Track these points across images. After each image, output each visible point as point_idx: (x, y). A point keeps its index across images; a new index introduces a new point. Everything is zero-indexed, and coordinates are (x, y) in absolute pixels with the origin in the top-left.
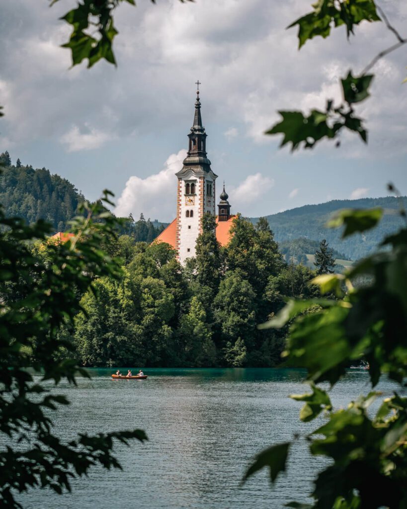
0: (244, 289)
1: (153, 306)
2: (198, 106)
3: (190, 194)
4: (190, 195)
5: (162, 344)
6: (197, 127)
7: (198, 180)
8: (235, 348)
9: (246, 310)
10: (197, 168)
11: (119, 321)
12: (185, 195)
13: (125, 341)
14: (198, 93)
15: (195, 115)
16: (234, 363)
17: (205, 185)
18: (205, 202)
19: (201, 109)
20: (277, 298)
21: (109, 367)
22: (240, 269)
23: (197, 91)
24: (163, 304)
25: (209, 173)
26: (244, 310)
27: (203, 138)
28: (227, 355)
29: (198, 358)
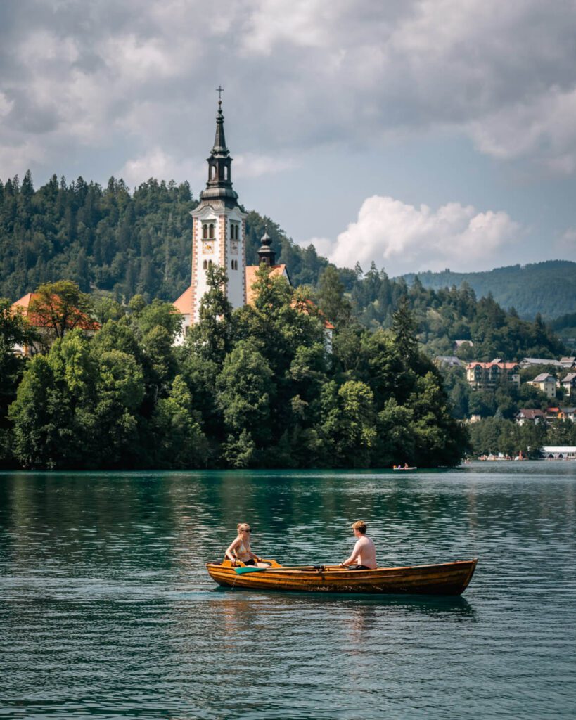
0: (253, 364)
1: (113, 388)
2: (220, 121)
3: (208, 238)
4: (209, 240)
5: (121, 438)
6: (218, 148)
7: (218, 219)
8: (240, 443)
9: (256, 392)
10: (217, 203)
11: (61, 408)
12: (202, 240)
13: (68, 435)
14: (220, 103)
15: (217, 133)
16: (236, 463)
17: (228, 225)
18: (228, 249)
19: (224, 124)
20: (306, 375)
21: (50, 469)
22: (254, 338)
23: (218, 100)
24: (126, 385)
25: (234, 210)
26: (253, 393)
27: (226, 163)
28: (227, 453)
29: (178, 456)
